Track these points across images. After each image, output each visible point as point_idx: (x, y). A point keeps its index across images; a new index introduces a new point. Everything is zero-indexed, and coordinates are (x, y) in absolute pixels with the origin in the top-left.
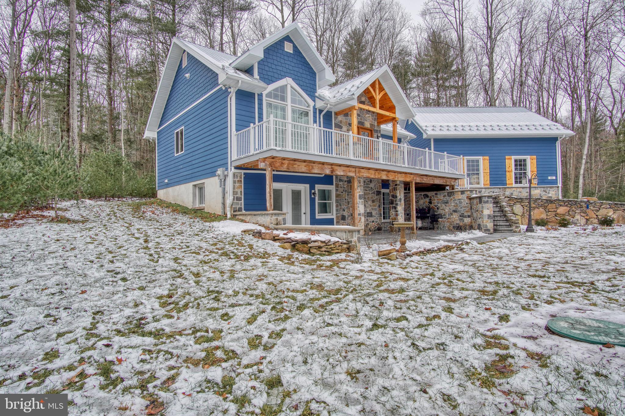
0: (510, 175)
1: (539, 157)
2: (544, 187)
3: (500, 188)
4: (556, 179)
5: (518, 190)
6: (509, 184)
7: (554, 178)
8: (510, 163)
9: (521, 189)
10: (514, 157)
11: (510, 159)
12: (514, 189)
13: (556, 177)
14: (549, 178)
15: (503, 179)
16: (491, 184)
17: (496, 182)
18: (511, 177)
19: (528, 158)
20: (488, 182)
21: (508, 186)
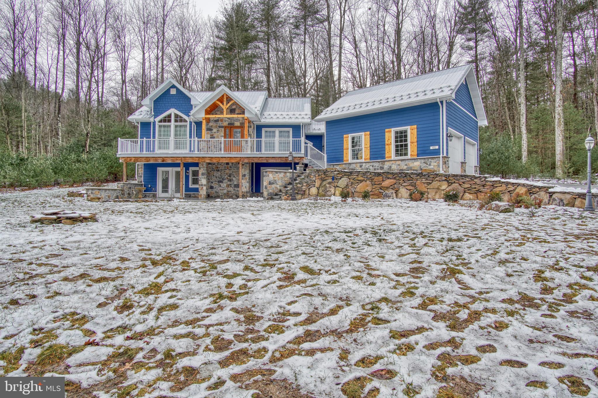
0: (389, 148)
1: (419, 126)
2: (424, 159)
3: (379, 162)
4: (439, 149)
5: (398, 163)
6: (387, 157)
7: (437, 147)
8: (390, 135)
9: (400, 162)
10: (393, 130)
11: (390, 132)
12: (392, 162)
13: (439, 146)
14: (431, 148)
15: (382, 152)
16: (370, 159)
17: (376, 156)
18: (391, 150)
19: (408, 128)
20: (368, 157)
21: (386, 159)
